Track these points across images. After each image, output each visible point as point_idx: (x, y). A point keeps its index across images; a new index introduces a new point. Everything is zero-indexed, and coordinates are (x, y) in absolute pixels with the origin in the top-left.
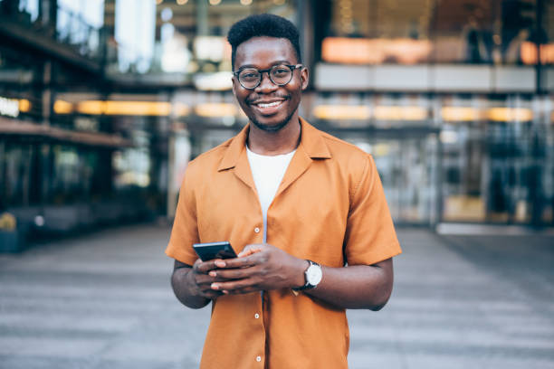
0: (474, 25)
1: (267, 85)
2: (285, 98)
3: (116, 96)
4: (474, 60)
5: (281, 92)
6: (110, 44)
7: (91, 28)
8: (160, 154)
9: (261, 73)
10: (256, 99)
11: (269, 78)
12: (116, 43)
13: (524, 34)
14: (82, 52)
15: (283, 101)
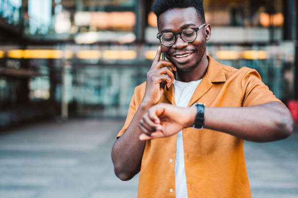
0: (234, 4)
1: (180, 43)
2: (194, 51)
3: (29, 47)
4: (234, 24)
5: (190, 47)
6: (25, 17)
7: (14, 9)
8: (55, 81)
9: (175, 35)
10: (173, 53)
11: (181, 38)
12: (28, 17)
13: (262, 9)
14: (10, 22)
15: (192, 53)
